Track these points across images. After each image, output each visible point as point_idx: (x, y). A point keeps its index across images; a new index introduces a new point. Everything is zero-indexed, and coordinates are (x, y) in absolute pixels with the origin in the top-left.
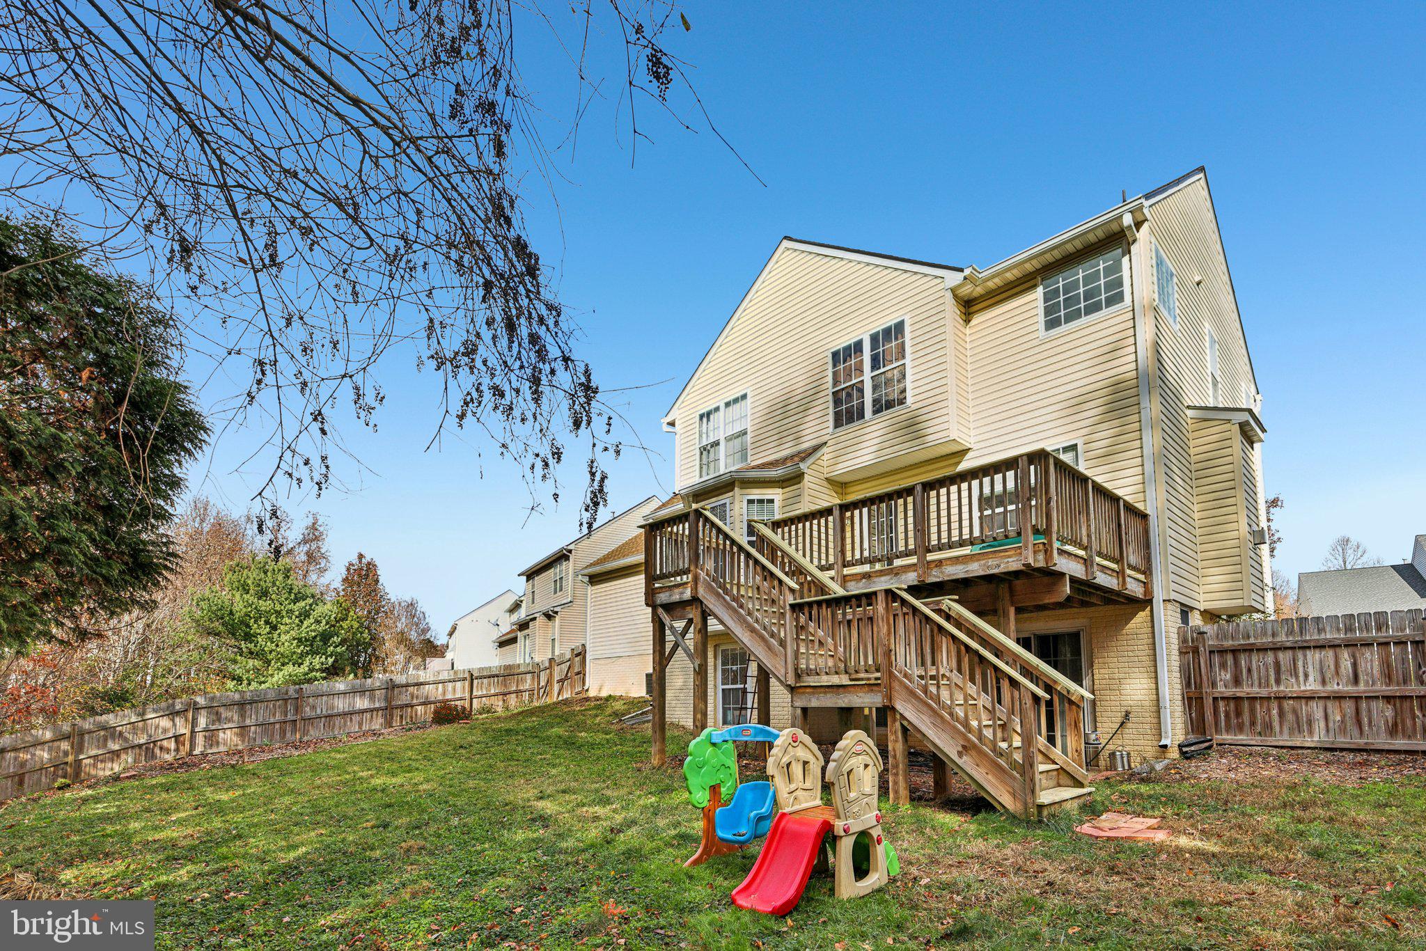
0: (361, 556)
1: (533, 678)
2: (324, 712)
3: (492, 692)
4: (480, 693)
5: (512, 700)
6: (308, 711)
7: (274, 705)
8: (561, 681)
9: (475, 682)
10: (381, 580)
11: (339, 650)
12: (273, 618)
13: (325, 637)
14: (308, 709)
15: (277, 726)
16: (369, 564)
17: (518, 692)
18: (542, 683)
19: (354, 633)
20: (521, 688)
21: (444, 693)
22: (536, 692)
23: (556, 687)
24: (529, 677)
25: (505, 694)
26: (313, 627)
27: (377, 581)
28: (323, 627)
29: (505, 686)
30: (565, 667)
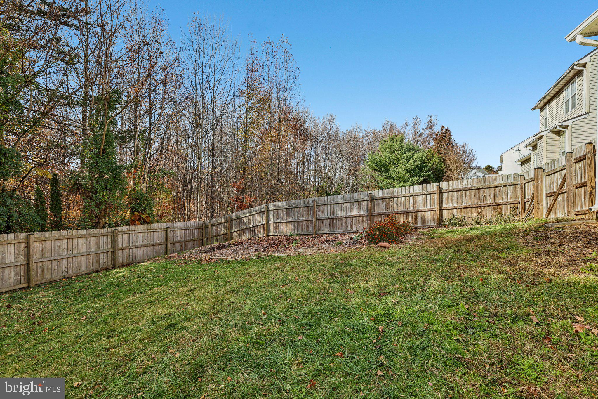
0: (443, 127)
1: (516, 191)
2: (329, 216)
3: (464, 204)
4: (450, 205)
5: (489, 213)
6: (321, 215)
7: (303, 210)
8: (553, 195)
9: (445, 195)
10: (453, 137)
11: (427, 174)
12: (396, 162)
13: (420, 168)
14: (320, 213)
15: (305, 223)
16: (446, 130)
17: (496, 206)
18: (528, 197)
19: (436, 165)
20: (500, 201)
21: (414, 205)
22: (520, 205)
23: (546, 203)
24: (510, 189)
25: (479, 207)
26: (412, 164)
27: (450, 138)
28: (418, 163)
29: (480, 198)
30: (558, 178)
